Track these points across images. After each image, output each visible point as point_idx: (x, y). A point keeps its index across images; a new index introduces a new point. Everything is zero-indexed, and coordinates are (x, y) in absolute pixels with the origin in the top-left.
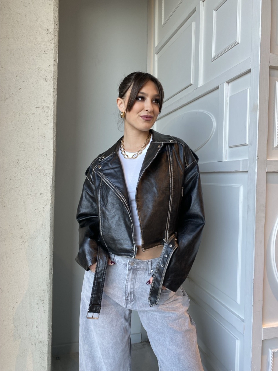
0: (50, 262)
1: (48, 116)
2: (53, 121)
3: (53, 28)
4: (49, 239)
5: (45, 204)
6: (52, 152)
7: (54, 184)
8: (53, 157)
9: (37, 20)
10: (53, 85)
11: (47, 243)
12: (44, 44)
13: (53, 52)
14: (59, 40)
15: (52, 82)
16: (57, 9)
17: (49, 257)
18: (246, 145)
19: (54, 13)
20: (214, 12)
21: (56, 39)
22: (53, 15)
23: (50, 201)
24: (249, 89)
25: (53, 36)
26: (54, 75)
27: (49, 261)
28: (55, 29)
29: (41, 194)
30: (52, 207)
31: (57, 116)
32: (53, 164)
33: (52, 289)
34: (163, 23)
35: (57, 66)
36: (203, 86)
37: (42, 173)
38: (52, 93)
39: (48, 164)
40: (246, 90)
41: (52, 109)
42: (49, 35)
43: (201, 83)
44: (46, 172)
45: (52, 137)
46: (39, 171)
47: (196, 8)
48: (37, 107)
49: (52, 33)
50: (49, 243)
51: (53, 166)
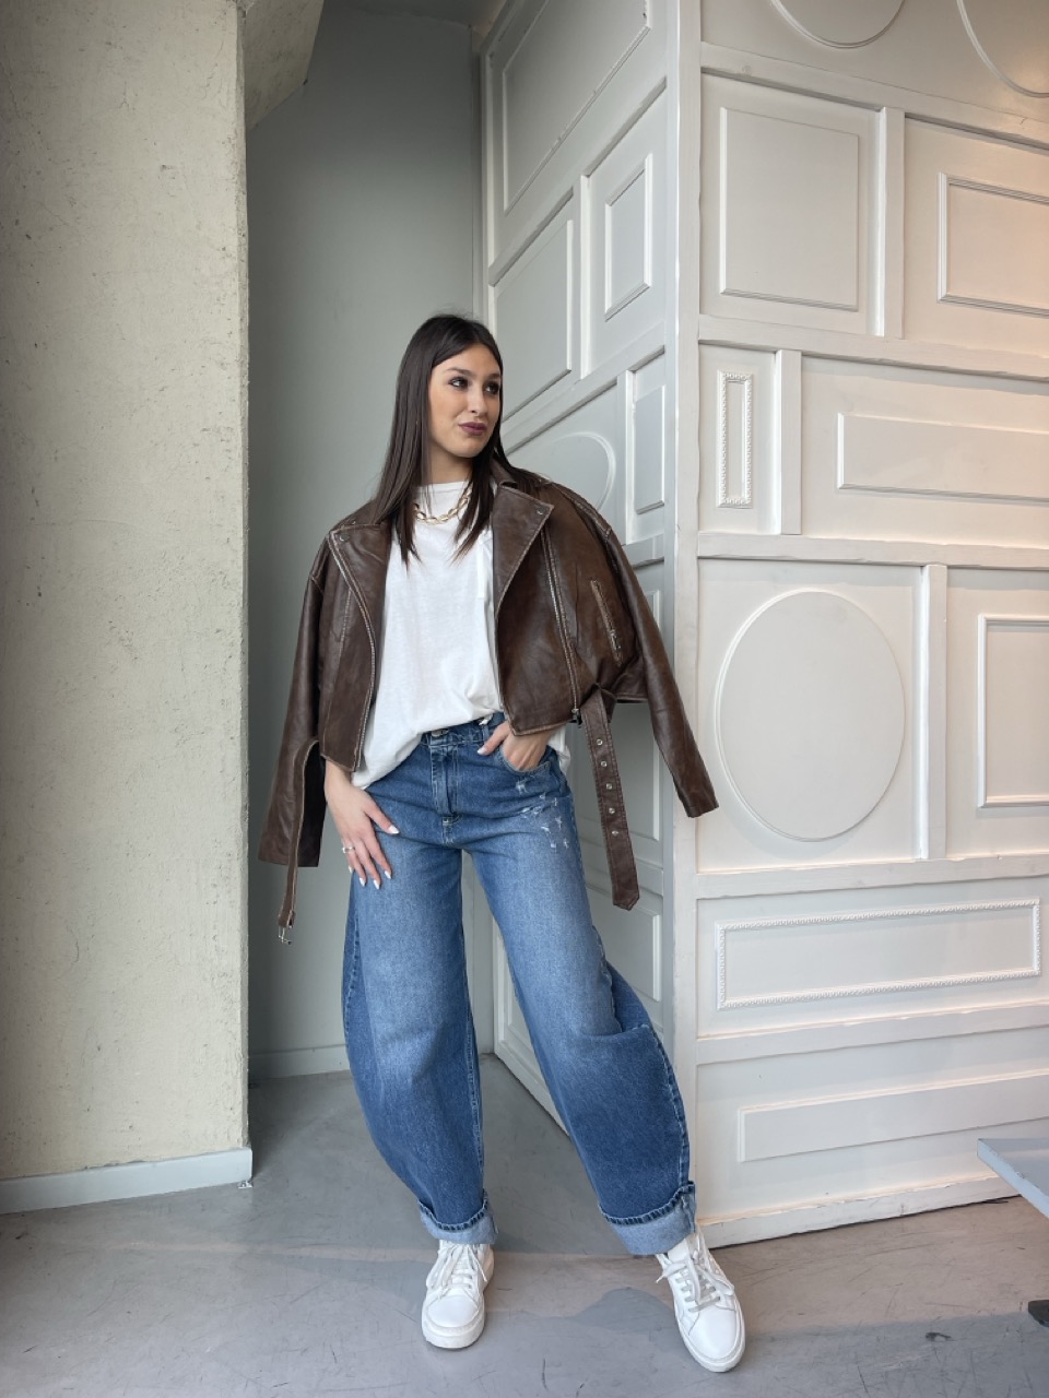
0: (242, 789)
1: (229, 451)
2: (241, 461)
3: (236, 243)
4: (239, 734)
5: (228, 654)
6: (241, 534)
7: (246, 608)
8: (245, 546)
9: (198, 227)
10: (238, 379)
11: (234, 744)
12: (217, 283)
13: (238, 300)
14: (250, 271)
15: (238, 371)
16: (244, 199)
17: (240, 777)
18: (661, 505)
19: (238, 209)
20: (608, 209)
21: (245, 267)
22: (234, 213)
23: (239, 647)
24: (664, 388)
25: (236, 262)
26: (241, 355)
27: (239, 788)
28: (240, 246)
29: (218, 631)
30: (243, 663)
31: (249, 449)
32: (244, 561)
33: (246, 854)
34: (506, 206)
35: (246, 333)
36: (589, 376)
37: (220, 582)
38: (237, 397)
39: (233, 561)
40: (660, 390)
41: (240, 434)
42: (228, 260)
43: (586, 369)
44: (229, 579)
45: (240, 498)
46: (213, 577)
47: (572, 189)
48: (204, 430)
49: (234, 255)
50: (238, 743)
51: (244, 567)
